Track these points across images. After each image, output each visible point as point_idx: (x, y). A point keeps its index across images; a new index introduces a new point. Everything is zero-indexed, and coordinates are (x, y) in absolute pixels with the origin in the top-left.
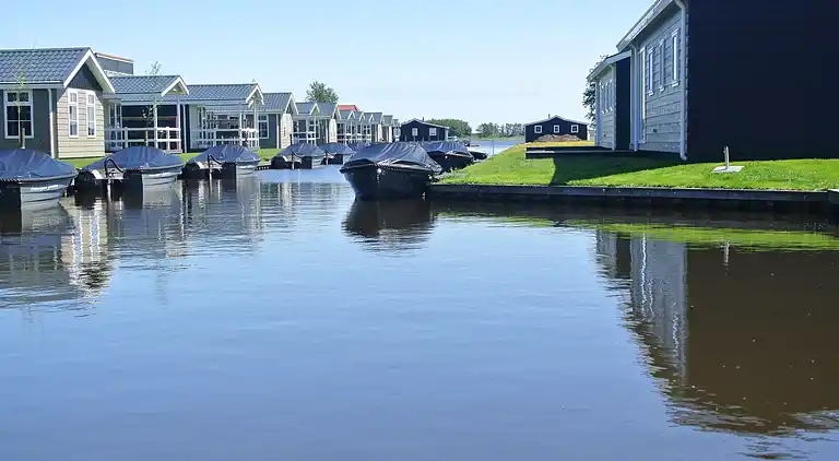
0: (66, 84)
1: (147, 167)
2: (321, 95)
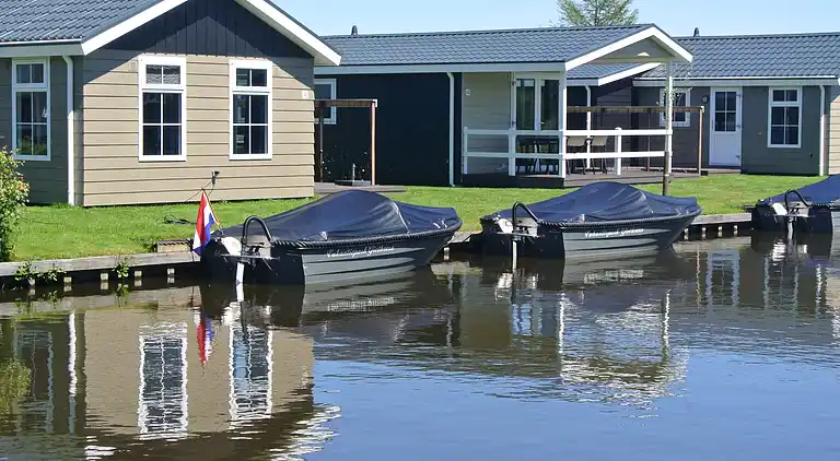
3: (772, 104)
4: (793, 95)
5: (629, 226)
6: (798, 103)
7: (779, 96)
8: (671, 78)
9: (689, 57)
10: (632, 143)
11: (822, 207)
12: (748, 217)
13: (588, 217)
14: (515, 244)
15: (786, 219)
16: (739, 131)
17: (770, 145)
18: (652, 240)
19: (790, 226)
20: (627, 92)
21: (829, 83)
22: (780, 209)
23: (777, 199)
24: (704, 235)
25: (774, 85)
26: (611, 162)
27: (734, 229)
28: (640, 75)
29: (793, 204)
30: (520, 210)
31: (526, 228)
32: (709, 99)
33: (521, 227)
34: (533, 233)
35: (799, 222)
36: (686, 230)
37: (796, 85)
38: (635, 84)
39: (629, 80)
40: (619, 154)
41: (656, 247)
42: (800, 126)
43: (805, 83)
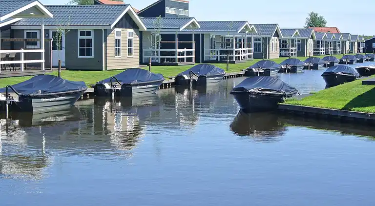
0: (112, 26)
1: (136, 82)
2: (315, 21)
3: (79, 37)
4: (89, 34)
5: (60, 95)
6: (92, 37)
7: (82, 34)
8: (43, 25)
9: (51, 15)
10: (28, 56)
11: (128, 85)
12: (93, 90)
13: (43, 92)
14: (7, 105)
15: (111, 90)
16: (64, 50)
17: (79, 57)
18: (68, 102)
19: (113, 94)
20: (8, 31)
21: (106, 28)
22: (108, 86)
23: (106, 81)
24: (88, 97)
25: (80, 29)
26: (19, 65)
27: (87, 96)
28: (14, 23)
29: (114, 83)
30: (9, 88)
31: (12, 97)
32: (49, 35)
33: (10, 97)
34: (16, 100)
35: (117, 91)
36: (82, 95)
37: (91, 29)
38: (13, 28)
39: (9, 26)
40: (22, 62)
41: (69, 105)
42: (93, 47)
43: (95, 28)
